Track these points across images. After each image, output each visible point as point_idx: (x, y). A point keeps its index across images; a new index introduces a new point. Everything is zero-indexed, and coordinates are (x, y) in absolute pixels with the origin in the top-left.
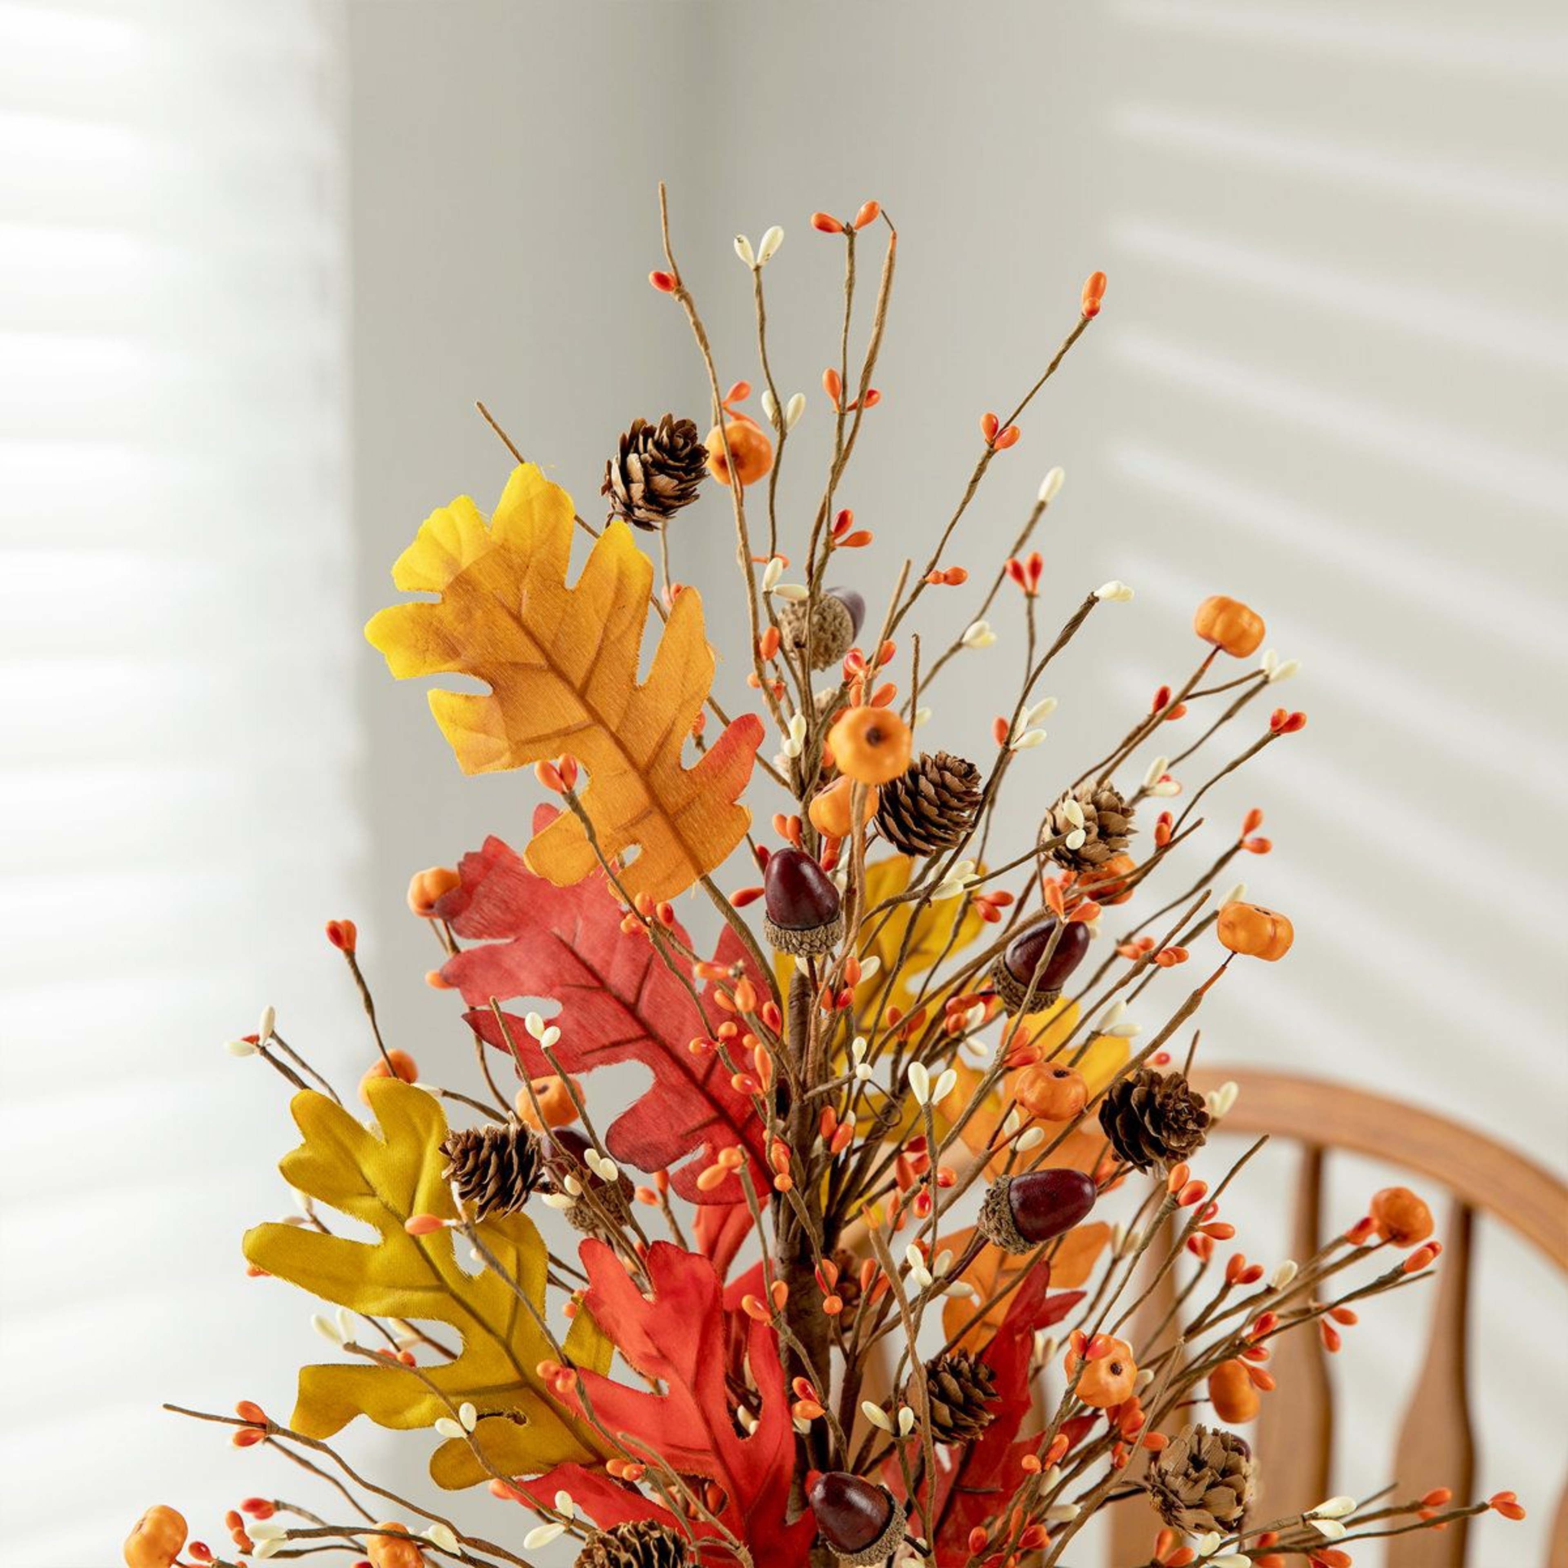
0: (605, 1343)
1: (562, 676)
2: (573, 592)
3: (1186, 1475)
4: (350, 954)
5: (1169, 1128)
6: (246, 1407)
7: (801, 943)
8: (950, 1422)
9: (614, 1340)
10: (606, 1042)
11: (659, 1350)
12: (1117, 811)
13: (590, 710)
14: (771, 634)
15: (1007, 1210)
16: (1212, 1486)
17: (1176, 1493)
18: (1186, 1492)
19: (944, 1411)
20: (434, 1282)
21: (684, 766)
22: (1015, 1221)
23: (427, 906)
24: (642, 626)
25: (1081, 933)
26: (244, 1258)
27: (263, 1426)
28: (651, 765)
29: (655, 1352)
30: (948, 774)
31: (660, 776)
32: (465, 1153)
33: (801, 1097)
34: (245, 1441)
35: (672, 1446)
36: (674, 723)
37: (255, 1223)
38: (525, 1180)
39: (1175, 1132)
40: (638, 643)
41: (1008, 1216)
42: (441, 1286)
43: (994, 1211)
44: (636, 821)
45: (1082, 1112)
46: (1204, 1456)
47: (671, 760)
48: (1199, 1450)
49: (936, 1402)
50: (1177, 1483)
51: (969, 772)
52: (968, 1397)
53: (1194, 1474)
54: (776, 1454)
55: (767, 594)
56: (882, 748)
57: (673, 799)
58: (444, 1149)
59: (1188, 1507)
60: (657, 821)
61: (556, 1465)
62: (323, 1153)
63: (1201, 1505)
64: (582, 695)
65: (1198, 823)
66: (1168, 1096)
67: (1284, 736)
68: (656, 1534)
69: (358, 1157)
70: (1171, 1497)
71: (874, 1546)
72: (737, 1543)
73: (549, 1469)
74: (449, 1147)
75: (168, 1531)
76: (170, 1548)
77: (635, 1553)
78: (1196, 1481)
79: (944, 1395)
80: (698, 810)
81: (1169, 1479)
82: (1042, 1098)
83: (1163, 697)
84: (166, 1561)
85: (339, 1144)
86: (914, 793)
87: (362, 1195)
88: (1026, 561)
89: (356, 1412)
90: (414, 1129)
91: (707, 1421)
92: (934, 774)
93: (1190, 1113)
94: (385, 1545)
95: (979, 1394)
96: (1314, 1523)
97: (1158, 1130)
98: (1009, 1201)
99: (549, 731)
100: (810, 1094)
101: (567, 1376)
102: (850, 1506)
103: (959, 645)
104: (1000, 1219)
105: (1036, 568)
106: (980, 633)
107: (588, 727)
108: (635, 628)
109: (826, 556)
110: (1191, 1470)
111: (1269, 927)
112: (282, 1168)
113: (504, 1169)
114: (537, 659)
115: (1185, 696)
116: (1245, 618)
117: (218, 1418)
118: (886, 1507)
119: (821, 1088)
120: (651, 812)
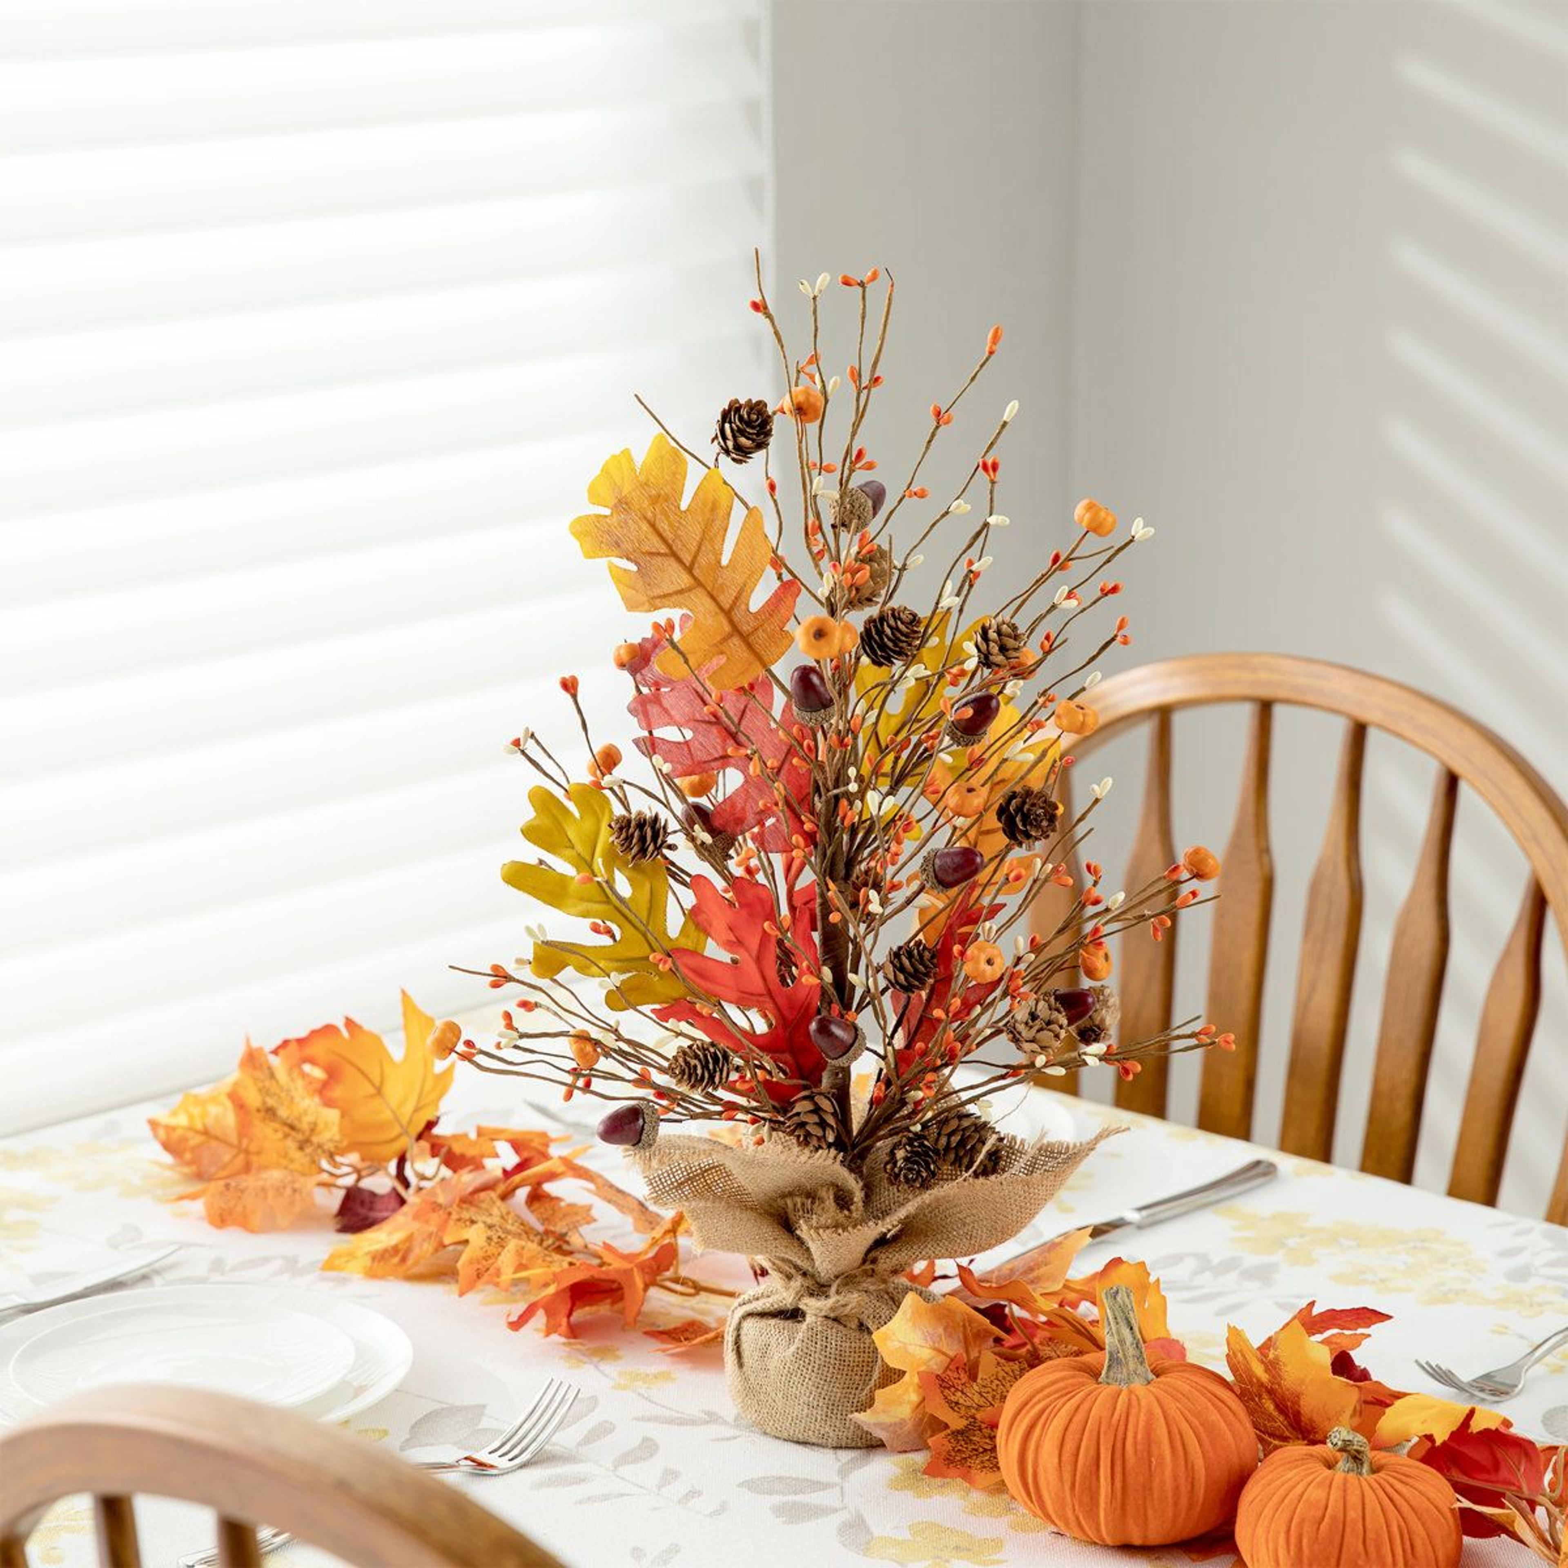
0: (702, 935)
1: (679, 560)
2: (685, 512)
3: (1026, 1024)
4: (574, 697)
5: (1031, 824)
6: (496, 968)
7: (811, 719)
8: (904, 983)
9: (708, 934)
10: (717, 756)
11: (736, 938)
12: (1011, 637)
13: (695, 578)
14: (814, 522)
15: (931, 870)
16: (1038, 1031)
17: (1020, 1033)
18: (1026, 1033)
19: (901, 977)
20: (605, 899)
21: (751, 610)
22: (936, 877)
23: (622, 665)
24: (726, 530)
25: (994, 703)
26: (501, 881)
27: (505, 977)
28: (731, 608)
29: (734, 939)
30: (899, 623)
31: (737, 615)
32: (621, 829)
33: (826, 794)
34: (495, 985)
35: (743, 992)
36: (745, 585)
37: (507, 861)
38: (655, 844)
39: (1035, 826)
40: (723, 540)
41: (932, 874)
42: (608, 901)
43: (925, 870)
44: (725, 640)
45: (981, 813)
46: (1038, 1013)
47: (743, 607)
48: (1036, 1009)
49: (897, 972)
50: (1021, 1027)
51: (915, 619)
52: (916, 970)
53: (1031, 1023)
54: (807, 996)
55: (815, 496)
56: (823, 641)
57: (745, 628)
58: (610, 826)
59: (1027, 1041)
60: (736, 641)
61: (675, 1000)
62: (547, 822)
63: (1033, 1041)
64: (689, 570)
65: (1065, 641)
66: (1033, 805)
67: (1110, 596)
68: (712, 1050)
69: (565, 825)
70: (1018, 1036)
71: (845, 1057)
72: (761, 1054)
73: (673, 1002)
74: (613, 824)
75: (449, 1035)
76: (450, 1046)
77: (700, 1060)
78: (1031, 1027)
79: (902, 969)
80: (760, 633)
81: (1017, 1025)
82: (957, 805)
83: (1056, 558)
84: (448, 1051)
85: (555, 818)
86: (881, 633)
87: (567, 847)
88: (990, 462)
89: (567, 965)
90: (595, 812)
91: (764, 978)
92: (892, 622)
93: (1045, 815)
94: (575, 1043)
95: (922, 968)
96: (1084, 1057)
97: (1024, 825)
98: (933, 865)
99: (671, 591)
100: (830, 793)
101: (665, 962)
102: (831, 1034)
103: (947, 513)
104: (927, 875)
105: (995, 467)
106: (958, 506)
107: (694, 588)
108: (721, 533)
109: (850, 475)
110: (1030, 1021)
111: (1081, 718)
112: (522, 831)
113: (642, 839)
114: (663, 549)
115: (1069, 559)
116: (1102, 514)
117: (480, 974)
118: (853, 1035)
119: (835, 791)
120: (732, 636)
